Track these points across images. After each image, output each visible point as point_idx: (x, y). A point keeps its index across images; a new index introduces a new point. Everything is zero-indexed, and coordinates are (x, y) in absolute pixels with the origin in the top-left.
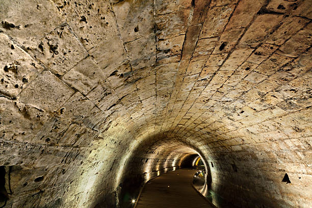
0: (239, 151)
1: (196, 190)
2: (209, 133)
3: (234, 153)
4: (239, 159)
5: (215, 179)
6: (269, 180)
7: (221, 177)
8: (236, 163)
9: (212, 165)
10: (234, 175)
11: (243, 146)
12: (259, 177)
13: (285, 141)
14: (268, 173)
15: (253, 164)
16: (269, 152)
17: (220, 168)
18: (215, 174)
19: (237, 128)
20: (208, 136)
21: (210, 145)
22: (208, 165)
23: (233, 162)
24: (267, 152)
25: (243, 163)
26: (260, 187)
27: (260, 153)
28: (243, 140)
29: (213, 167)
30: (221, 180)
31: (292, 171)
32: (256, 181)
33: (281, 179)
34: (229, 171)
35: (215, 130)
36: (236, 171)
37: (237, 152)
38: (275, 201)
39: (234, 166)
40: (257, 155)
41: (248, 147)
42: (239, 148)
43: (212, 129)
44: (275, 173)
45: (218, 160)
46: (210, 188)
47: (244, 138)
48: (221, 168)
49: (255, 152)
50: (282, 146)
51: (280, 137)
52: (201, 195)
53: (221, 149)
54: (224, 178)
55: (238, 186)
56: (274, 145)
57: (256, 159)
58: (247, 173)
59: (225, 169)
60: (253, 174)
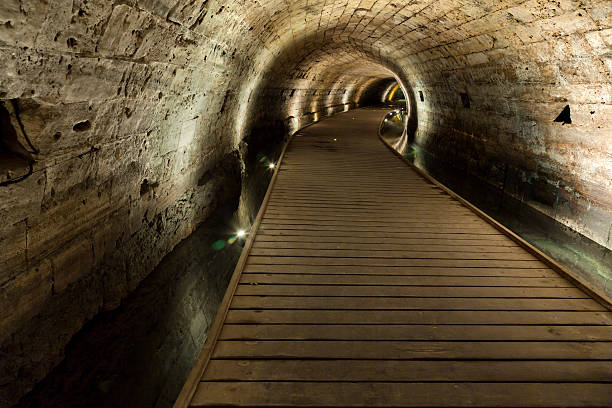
0: (481, 66)
1: (386, 144)
2: (422, 27)
3: (470, 70)
4: (479, 82)
5: (424, 124)
6: (529, 119)
7: (435, 119)
8: (470, 91)
9: (422, 97)
10: (464, 113)
11: (493, 53)
12: (512, 114)
13: (587, 36)
14: (530, 107)
15: (504, 90)
16: (545, 64)
17: (436, 103)
18: (425, 113)
19: (487, 10)
20: (420, 35)
21: (421, 55)
22: (412, 98)
23: (466, 88)
24: (539, 64)
25: (484, 90)
26: (508, 134)
27: (524, 67)
28: (495, 40)
29: (422, 100)
30: (437, 124)
31: (582, 100)
32: (504, 123)
33: (554, 117)
34: (454, 108)
35: (436, 21)
36: (467, 106)
37: (475, 66)
38: (531, 156)
39: (465, 97)
40: (518, 72)
41: (502, 55)
42: (482, 58)
43: (431, 17)
44: (546, 105)
45: (434, 86)
46: (412, 139)
47: (498, 35)
48: (439, 102)
49: (514, 65)
50: (577, 49)
51: (580, 26)
52: (395, 152)
53: (444, 61)
54: (441, 121)
55: (465, 134)
56: (560, 46)
57: (514, 79)
58: (489, 108)
59: (447, 104)
60: (500, 110)
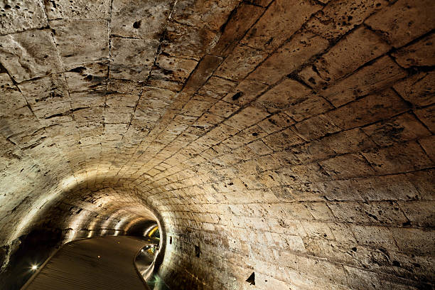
0: (211, 232)
1: (136, 269)
2: (181, 197)
3: (203, 233)
4: (207, 242)
5: (168, 261)
6: (232, 276)
7: (176, 259)
8: (201, 246)
9: (171, 241)
10: (195, 260)
11: (217, 226)
12: (222, 270)
13: (266, 233)
14: (234, 267)
15: (220, 252)
16: (244, 242)
17: (179, 248)
18: (170, 254)
19: (218, 201)
20: (179, 201)
21: (177, 213)
22: (165, 240)
23: (199, 243)
24: (241, 241)
25: (209, 248)
26: (219, 283)
27: (233, 240)
28: (220, 219)
29: (171, 243)
30: (176, 263)
31: (261, 271)
32: (217, 273)
33: (246, 278)
34: (189, 255)
35: (190, 197)
36: (198, 256)
37: (207, 231)
39: (198, 249)
40: (229, 242)
41: (223, 230)
42: (211, 227)
43: (188, 194)
44: (243, 269)
45: (180, 235)
46: (156, 271)
47: (221, 217)
48: (181, 248)
49: (228, 238)
50: (260, 239)
51: (262, 227)
52: (141, 278)
53: (190, 222)
54: (180, 262)
55: (193, 276)
56: (253, 235)
57: (227, 246)
58: (210, 261)
59: (185, 251)
60: (217, 264)
